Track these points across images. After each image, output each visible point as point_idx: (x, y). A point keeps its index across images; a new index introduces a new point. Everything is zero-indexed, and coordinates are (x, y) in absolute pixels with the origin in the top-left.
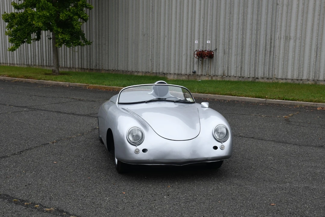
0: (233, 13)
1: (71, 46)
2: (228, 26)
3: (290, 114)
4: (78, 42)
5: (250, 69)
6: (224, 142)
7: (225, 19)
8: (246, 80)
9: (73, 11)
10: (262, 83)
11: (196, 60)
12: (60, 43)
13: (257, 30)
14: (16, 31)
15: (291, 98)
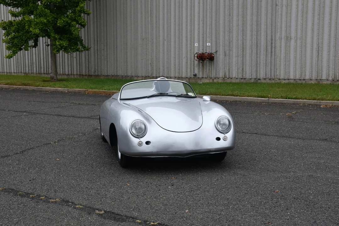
0: (232, 15)
1: (69, 52)
2: (228, 28)
3: (293, 112)
4: (77, 48)
5: (251, 70)
6: (226, 133)
7: (225, 21)
8: (248, 81)
9: (71, 17)
10: (264, 84)
11: (196, 62)
12: (57, 49)
13: (257, 31)
14: (13, 38)
15: (294, 97)
